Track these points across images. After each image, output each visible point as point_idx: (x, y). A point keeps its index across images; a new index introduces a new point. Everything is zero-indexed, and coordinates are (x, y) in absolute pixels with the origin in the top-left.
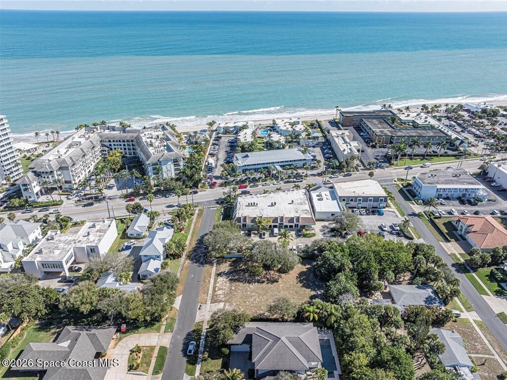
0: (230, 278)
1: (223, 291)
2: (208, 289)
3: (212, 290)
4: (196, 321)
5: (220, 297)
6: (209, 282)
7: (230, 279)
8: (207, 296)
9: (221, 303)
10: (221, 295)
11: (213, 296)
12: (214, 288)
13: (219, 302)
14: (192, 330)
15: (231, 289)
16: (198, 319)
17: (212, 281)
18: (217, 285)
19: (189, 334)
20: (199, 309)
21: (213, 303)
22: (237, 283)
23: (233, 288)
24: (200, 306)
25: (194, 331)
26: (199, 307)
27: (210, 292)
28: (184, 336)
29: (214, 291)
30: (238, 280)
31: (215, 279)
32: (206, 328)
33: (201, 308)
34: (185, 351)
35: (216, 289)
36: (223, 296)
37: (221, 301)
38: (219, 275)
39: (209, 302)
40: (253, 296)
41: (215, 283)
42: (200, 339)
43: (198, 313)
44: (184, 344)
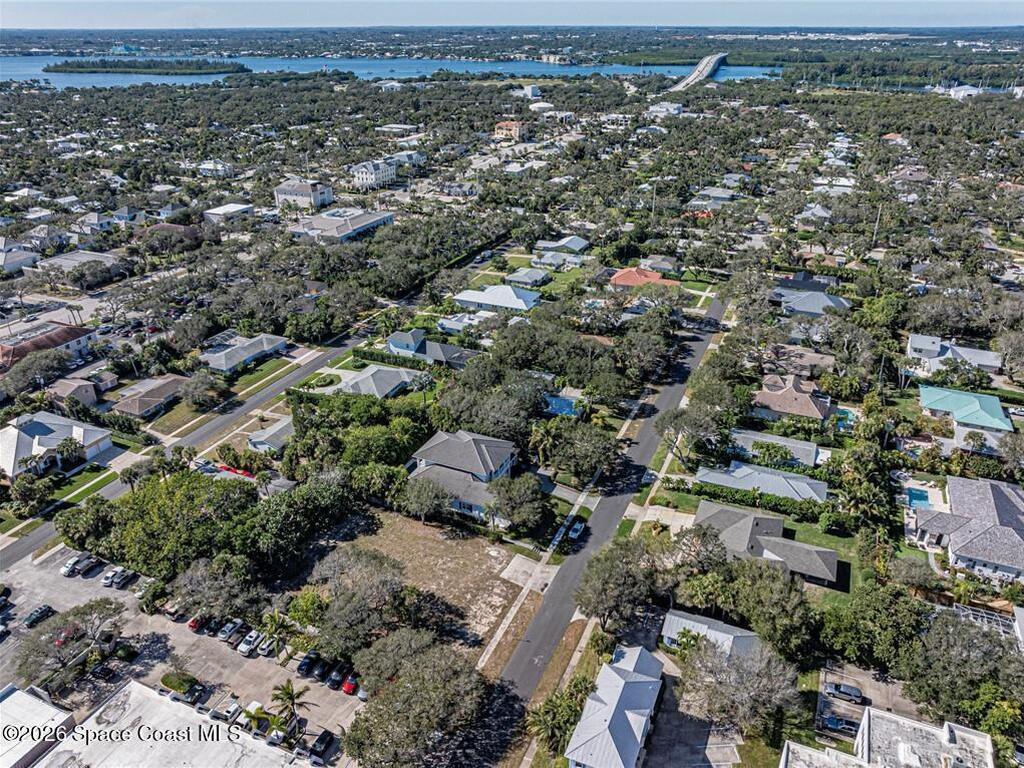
0: (461, 622)
1: (489, 599)
2: (515, 617)
3: (508, 615)
4: (559, 567)
5: (502, 590)
6: (506, 633)
7: (463, 619)
8: (524, 603)
9: (506, 578)
10: (496, 594)
11: (515, 598)
12: (502, 616)
13: (508, 582)
14: (570, 557)
15: (474, 596)
16: (555, 570)
17: (499, 634)
18: (493, 619)
19: (576, 551)
20: (546, 585)
21: (518, 586)
22: (455, 603)
23: (469, 596)
24: (542, 590)
25: (566, 553)
26: (546, 589)
27: (513, 611)
28: (583, 551)
29: (506, 609)
30: (450, 609)
31: (491, 637)
32: (545, 554)
33: (543, 586)
34: (587, 532)
35: (499, 611)
36: (496, 590)
37: (504, 581)
38: (478, 643)
39: (525, 592)
40: (444, 570)
41: (495, 627)
42: (560, 542)
43: (551, 580)
44: (586, 541)
